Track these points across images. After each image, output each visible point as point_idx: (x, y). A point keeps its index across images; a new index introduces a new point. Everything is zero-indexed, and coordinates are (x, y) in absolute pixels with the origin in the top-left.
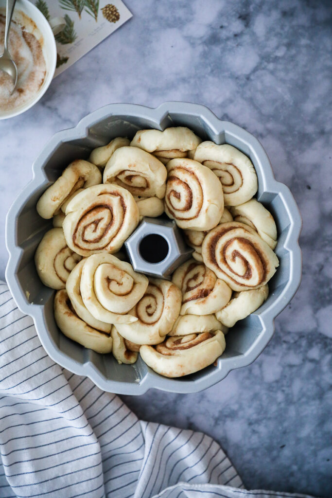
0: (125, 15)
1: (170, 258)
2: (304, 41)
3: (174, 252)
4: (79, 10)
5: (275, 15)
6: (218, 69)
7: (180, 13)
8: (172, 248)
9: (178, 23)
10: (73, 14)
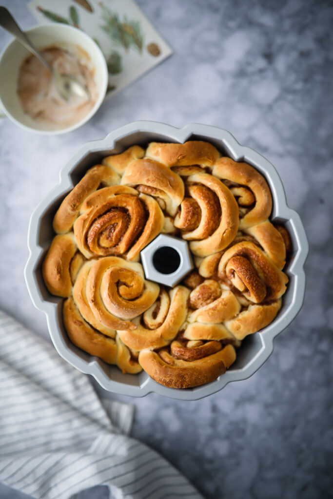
0: (165, 51)
1: (181, 270)
2: (318, 78)
3: (185, 266)
4: (126, 45)
5: (294, 55)
6: (245, 98)
7: (213, 51)
8: (184, 261)
9: (211, 60)
10: (121, 50)
